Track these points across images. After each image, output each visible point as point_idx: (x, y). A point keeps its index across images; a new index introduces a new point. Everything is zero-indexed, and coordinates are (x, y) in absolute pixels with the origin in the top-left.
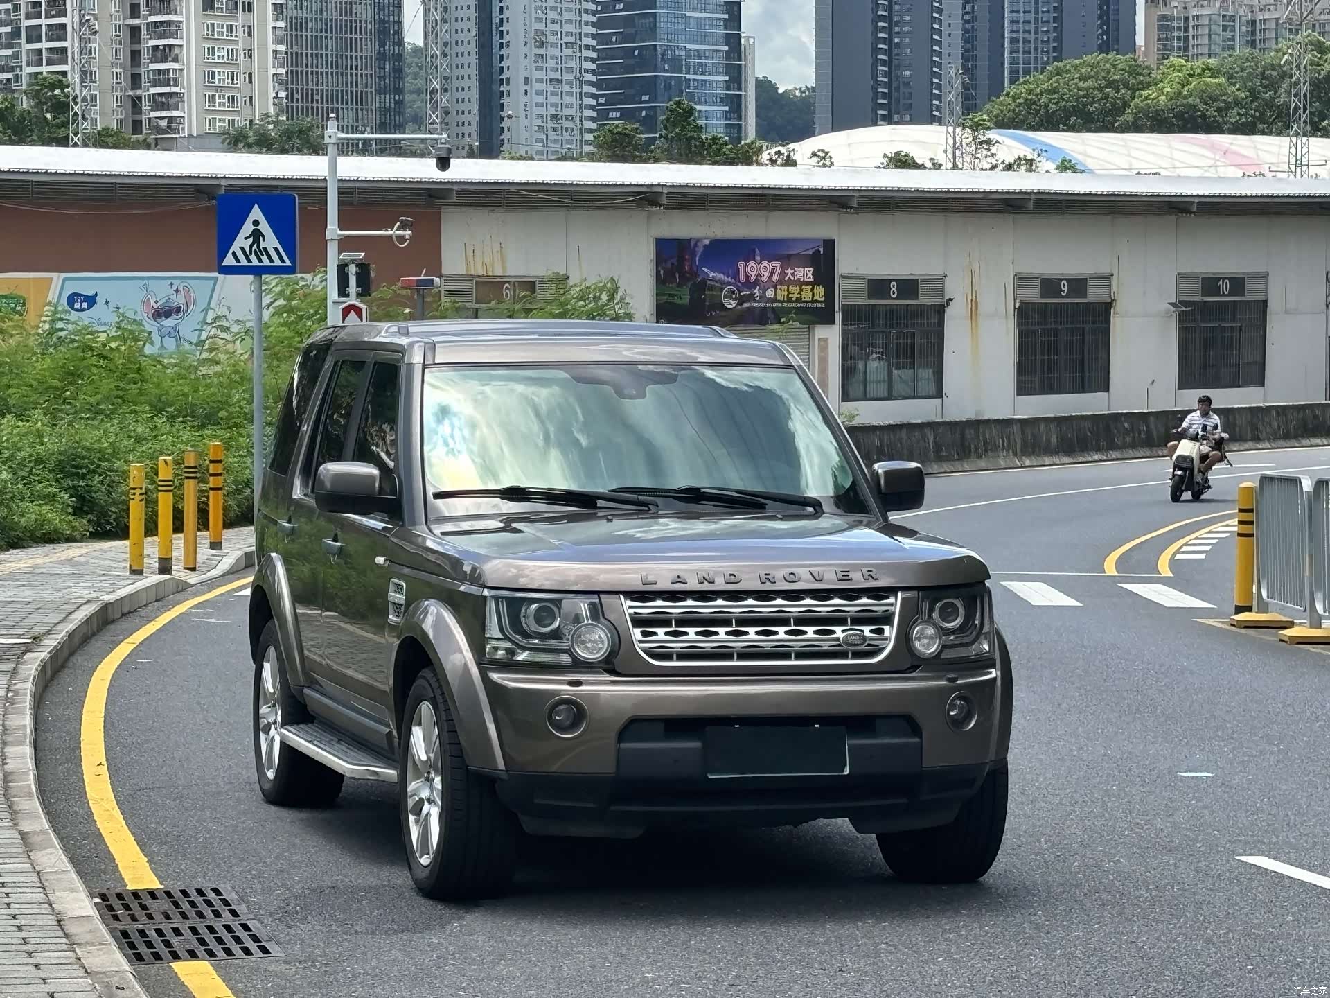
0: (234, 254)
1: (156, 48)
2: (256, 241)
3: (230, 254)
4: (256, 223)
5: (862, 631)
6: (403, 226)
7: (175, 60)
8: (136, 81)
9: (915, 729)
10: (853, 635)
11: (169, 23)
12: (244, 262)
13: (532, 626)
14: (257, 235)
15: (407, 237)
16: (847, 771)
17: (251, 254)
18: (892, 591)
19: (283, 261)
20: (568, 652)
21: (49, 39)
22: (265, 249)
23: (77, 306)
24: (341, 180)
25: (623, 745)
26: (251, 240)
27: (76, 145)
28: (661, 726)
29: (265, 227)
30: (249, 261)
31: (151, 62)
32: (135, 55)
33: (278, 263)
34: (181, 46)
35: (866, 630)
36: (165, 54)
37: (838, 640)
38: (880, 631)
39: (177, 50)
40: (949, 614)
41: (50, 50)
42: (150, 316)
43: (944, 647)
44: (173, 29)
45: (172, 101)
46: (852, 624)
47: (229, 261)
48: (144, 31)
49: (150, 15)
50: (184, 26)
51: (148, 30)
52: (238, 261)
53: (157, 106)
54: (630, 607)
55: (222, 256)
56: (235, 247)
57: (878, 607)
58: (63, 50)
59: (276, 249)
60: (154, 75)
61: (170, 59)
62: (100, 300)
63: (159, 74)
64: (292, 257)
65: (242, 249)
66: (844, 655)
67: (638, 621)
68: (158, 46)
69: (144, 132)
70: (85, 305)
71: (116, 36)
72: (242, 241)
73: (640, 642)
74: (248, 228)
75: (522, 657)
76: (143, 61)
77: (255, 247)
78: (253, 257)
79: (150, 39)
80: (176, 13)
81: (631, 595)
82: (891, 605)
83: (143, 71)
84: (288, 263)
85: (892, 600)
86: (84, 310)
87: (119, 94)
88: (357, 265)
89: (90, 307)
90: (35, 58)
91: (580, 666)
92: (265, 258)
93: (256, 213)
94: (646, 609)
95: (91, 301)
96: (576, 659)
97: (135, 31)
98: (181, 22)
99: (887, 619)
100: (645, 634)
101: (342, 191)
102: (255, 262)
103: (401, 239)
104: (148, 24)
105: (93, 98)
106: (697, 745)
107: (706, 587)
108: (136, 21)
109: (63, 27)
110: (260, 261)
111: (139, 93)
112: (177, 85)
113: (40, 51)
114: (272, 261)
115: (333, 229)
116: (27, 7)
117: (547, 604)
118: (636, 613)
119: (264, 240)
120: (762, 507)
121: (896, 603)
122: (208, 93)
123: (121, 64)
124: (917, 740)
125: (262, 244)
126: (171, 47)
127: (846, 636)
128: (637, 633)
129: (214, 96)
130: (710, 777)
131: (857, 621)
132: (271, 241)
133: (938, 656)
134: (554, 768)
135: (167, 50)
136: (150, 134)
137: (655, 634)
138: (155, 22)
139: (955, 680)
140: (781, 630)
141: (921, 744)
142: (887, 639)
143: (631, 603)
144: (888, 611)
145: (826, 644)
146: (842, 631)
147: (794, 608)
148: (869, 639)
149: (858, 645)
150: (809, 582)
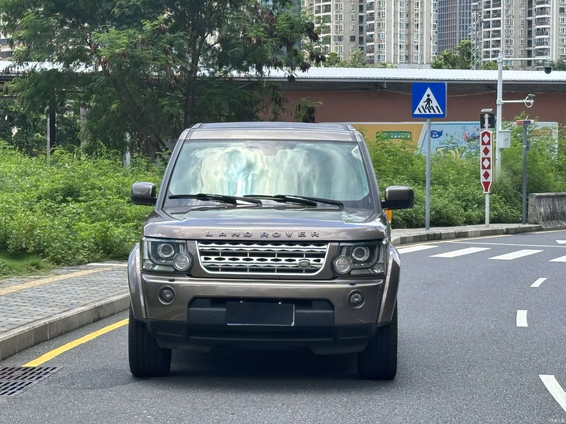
0: (419, 109)
1: (538, 29)
2: (428, 103)
3: (417, 110)
4: (428, 95)
5: (309, 260)
6: (530, 98)
7: (547, 34)
8: (529, 43)
9: (331, 306)
10: (304, 262)
11: (544, 18)
12: (423, 113)
13: (161, 254)
14: (429, 101)
15: (532, 103)
16: (293, 324)
17: (426, 109)
18: (325, 242)
19: (439, 112)
20: (172, 266)
21: (494, 27)
22: (432, 107)
23: (434, 136)
24: (503, 81)
25: (191, 309)
26: (426, 103)
27: (473, 69)
28: (209, 301)
29: (432, 97)
30: (425, 112)
31: (536, 35)
32: (530, 33)
33: (437, 113)
34: (549, 28)
35: (312, 260)
36: (542, 32)
37: (296, 264)
38: (319, 261)
39: (547, 30)
40: (360, 254)
41: (494, 31)
42: (466, 140)
43: (352, 269)
44: (546, 21)
45: (545, 52)
46: (306, 257)
47: (417, 112)
48: (534, 22)
49: (537, 15)
50: (551, 20)
51: (535, 22)
52: (421, 112)
53: (538, 54)
54: (200, 247)
55: (414, 110)
56: (420, 106)
57: (318, 249)
58: (499, 31)
59: (437, 107)
60: (537, 41)
61: (544, 33)
62: (444, 134)
63: (540, 40)
64: (443, 110)
65: (422, 107)
66: (300, 271)
67: (202, 253)
68: (539, 29)
69: (532, 65)
70: (437, 136)
71: (522, 24)
72: (422, 103)
73: (203, 262)
74: (425, 98)
75: (156, 268)
76: (533, 35)
77: (428, 106)
78: (427, 110)
79: (536, 25)
80: (548, 14)
81: (200, 241)
82: (325, 249)
83: (533, 39)
84: (442, 113)
85: (325, 247)
86: (437, 138)
87: (522, 49)
88: (489, 114)
89: (439, 136)
90: (487, 35)
91: (178, 273)
92: (432, 111)
93: (429, 91)
94: (207, 248)
95: (440, 134)
96: (176, 270)
97: (530, 22)
98: (550, 18)
99: (322, 255)
100: (206, 259)
101: (504, 85)
102: (428, 113)
103: (529, 104)
104: (535, 19)
105: (512, 51)
106: (224, 310)
107: (235, 238)
108: (530, 18)
109: (499, 21)
110: (430, 112)
111: (531, 48)
112: (547, 45)
113: (489, 32)
114: (435, 112)
115: (500, 100)
116: (484, 14)
117: (169, 245)
118: (202, 249)
119: (432, 103)
120: (315, 205)
121: (326, 248)
122: (560, 48)
123: (523, 36)
124: (331, 312)
125: (431, 105)
126: (545, 29)
127: (300, 263)
128: (202, 259)
129: (563, 49)
130: (228, 324)
131: (308, 255)
132: (435, 103)
133: (349, 273)
134: (172, 319)
135: (543, 30)
136: (535, 66)
137: (210, 259)
138: (539, 18)
139: (354, 284)
140: (269, 259)
141: (334, 313)
142: (321, 264)
143: (200, 245)
144: (323, 251)
145: (290, 266)
146: (300, 260)
147: (276, 249)
148: (313, 264)
149: (308, 266)
150: (284, 237)
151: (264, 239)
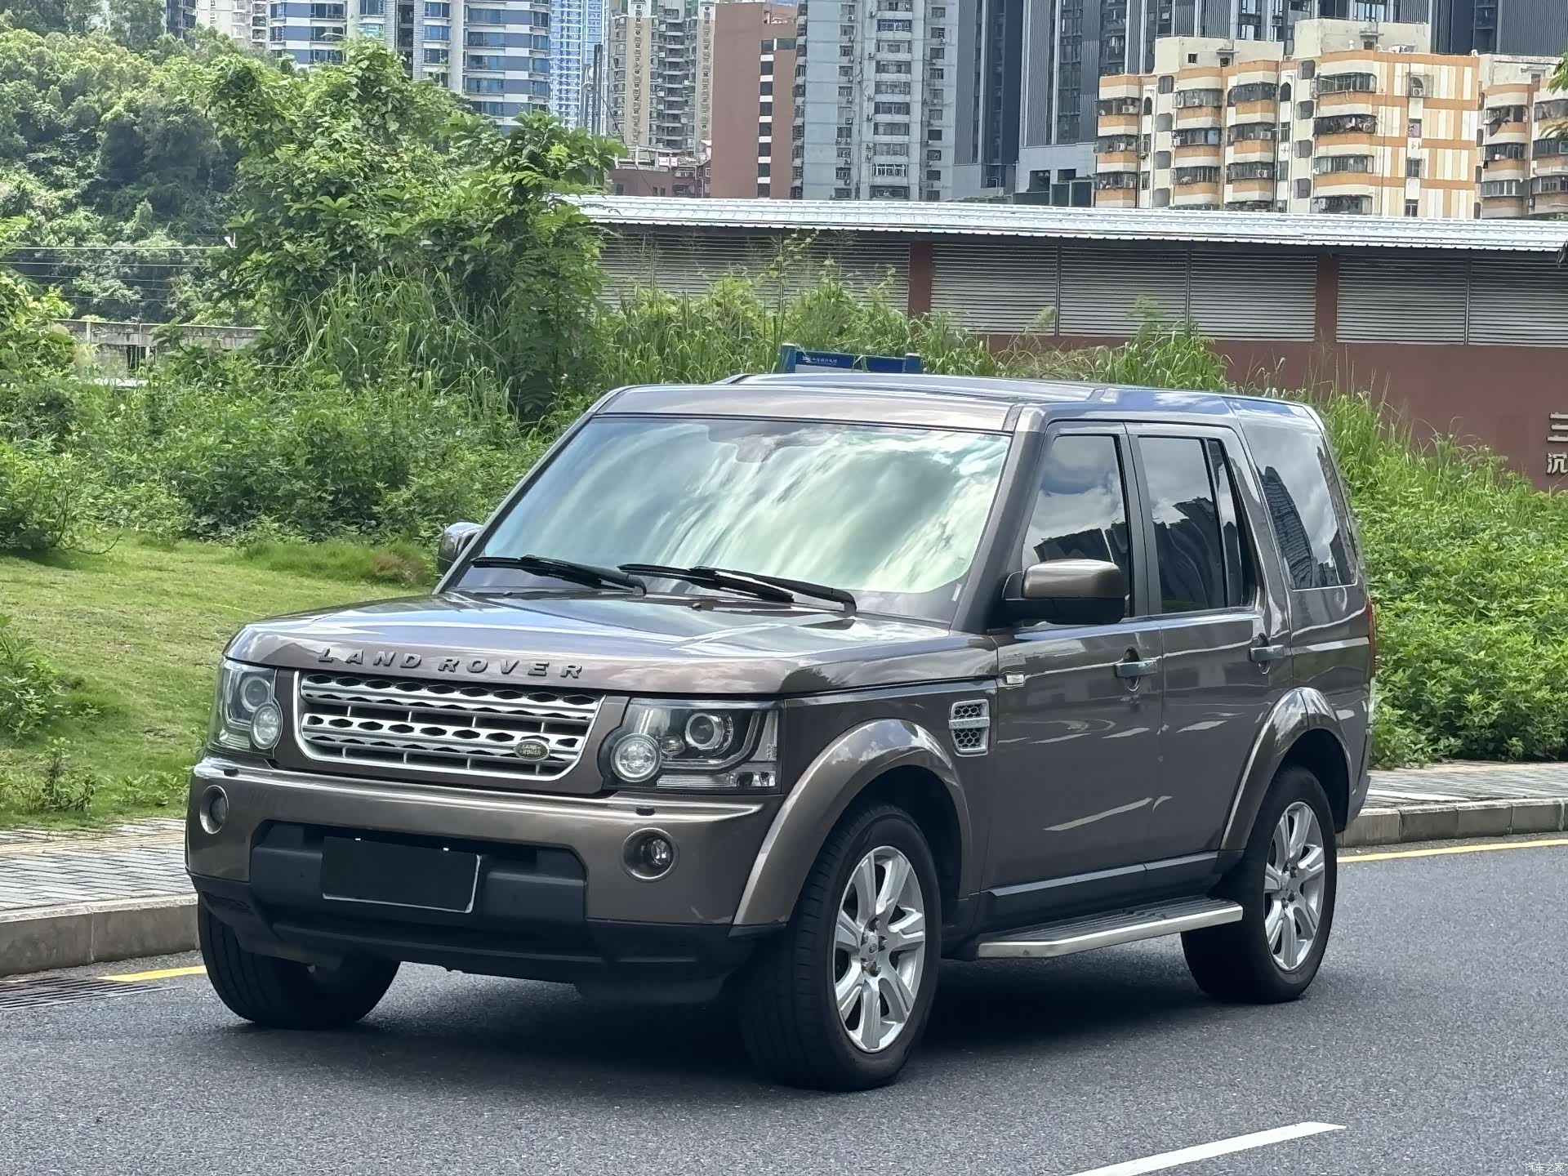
5: (549, 741)
9: (581, 870)
10: (533, 744)
13: (246, 705)
16: (469, 909)
18: (592, 694)
20: (249, 735)
25: (258, 849)
28: (300, 831)
35: (553, 740)
37: (511, 748)
38: (570, 743)
40: (703, 732)
43: (662, 772)
46: (545, 731)
54: (305, 688)
57: (573, 712)
66: (528, 768)
67: (306, 705)
73: (304, 730)
81: (304, 672)
82: (590, 711)
85: (591, 706)
91: (253, 755)
94: (318, 691)
99: (580, 729)
100: (313, 721)
106: (318, 856)
107: (381, 670)
118: (307, 695)
120: (789, 600)
121: (593, 710)
124: (579, 883)
127: (522, 745)
128: (304, 719)
130: (326, 897)
133: (649, 782)
137: (320, 722)
139: (649, 811)
140: (450, 729)
141: (585, 890)
142: (575, 753)
143: (305, 682)
144: (584, 718)
145: (498, 752)
146: (524, 738)
147: (470, 704)
148: (553, 751)
149: (537, 756)
150: (494, 674)
151: (446, 675)
